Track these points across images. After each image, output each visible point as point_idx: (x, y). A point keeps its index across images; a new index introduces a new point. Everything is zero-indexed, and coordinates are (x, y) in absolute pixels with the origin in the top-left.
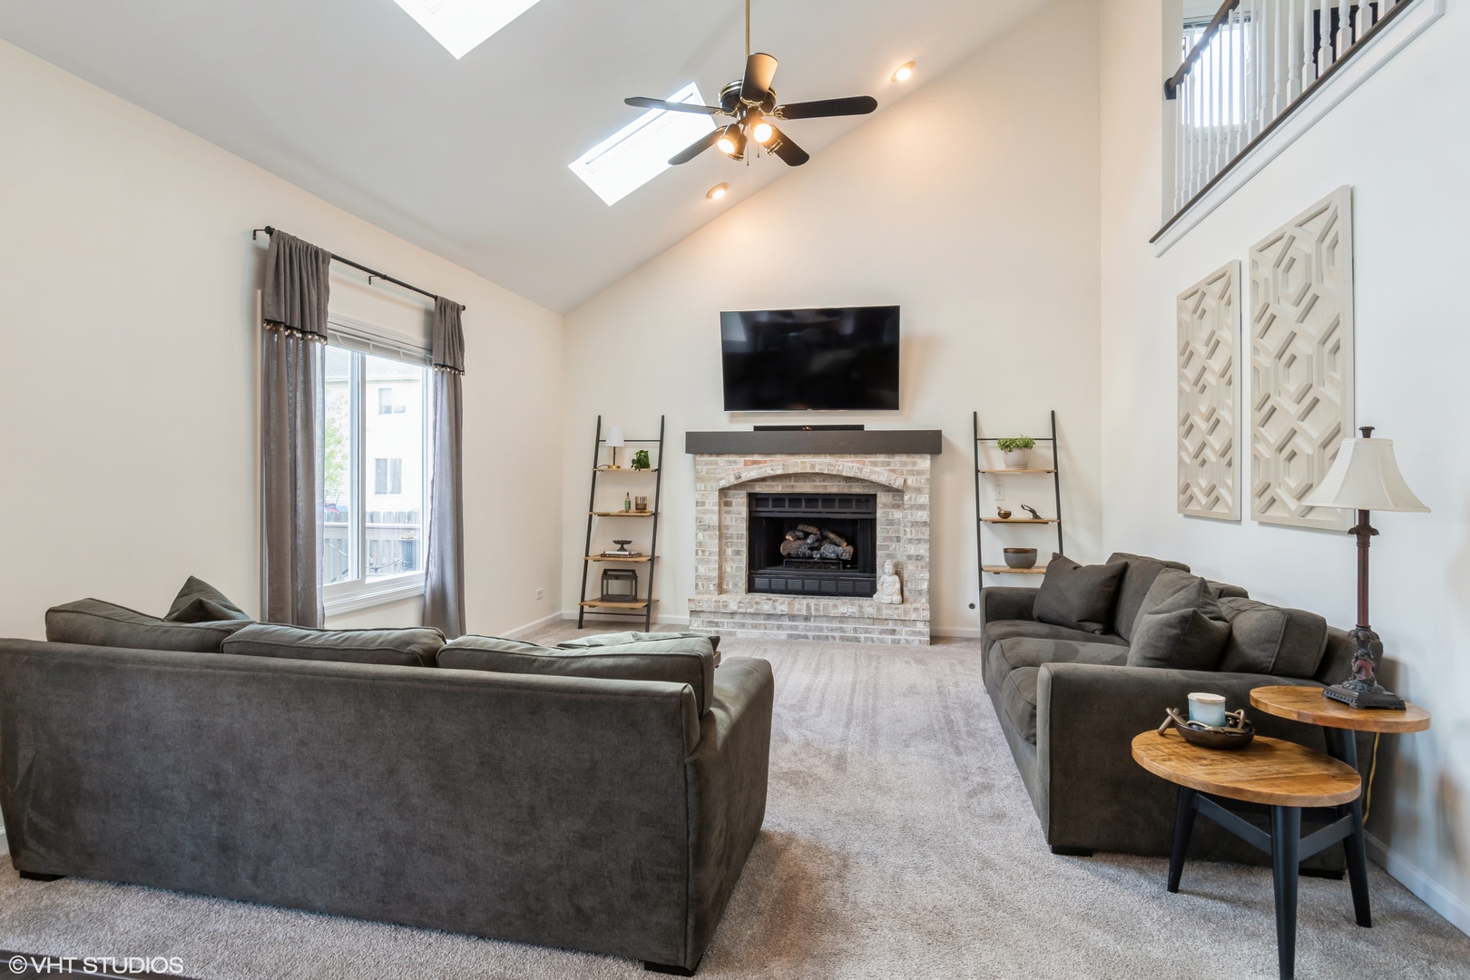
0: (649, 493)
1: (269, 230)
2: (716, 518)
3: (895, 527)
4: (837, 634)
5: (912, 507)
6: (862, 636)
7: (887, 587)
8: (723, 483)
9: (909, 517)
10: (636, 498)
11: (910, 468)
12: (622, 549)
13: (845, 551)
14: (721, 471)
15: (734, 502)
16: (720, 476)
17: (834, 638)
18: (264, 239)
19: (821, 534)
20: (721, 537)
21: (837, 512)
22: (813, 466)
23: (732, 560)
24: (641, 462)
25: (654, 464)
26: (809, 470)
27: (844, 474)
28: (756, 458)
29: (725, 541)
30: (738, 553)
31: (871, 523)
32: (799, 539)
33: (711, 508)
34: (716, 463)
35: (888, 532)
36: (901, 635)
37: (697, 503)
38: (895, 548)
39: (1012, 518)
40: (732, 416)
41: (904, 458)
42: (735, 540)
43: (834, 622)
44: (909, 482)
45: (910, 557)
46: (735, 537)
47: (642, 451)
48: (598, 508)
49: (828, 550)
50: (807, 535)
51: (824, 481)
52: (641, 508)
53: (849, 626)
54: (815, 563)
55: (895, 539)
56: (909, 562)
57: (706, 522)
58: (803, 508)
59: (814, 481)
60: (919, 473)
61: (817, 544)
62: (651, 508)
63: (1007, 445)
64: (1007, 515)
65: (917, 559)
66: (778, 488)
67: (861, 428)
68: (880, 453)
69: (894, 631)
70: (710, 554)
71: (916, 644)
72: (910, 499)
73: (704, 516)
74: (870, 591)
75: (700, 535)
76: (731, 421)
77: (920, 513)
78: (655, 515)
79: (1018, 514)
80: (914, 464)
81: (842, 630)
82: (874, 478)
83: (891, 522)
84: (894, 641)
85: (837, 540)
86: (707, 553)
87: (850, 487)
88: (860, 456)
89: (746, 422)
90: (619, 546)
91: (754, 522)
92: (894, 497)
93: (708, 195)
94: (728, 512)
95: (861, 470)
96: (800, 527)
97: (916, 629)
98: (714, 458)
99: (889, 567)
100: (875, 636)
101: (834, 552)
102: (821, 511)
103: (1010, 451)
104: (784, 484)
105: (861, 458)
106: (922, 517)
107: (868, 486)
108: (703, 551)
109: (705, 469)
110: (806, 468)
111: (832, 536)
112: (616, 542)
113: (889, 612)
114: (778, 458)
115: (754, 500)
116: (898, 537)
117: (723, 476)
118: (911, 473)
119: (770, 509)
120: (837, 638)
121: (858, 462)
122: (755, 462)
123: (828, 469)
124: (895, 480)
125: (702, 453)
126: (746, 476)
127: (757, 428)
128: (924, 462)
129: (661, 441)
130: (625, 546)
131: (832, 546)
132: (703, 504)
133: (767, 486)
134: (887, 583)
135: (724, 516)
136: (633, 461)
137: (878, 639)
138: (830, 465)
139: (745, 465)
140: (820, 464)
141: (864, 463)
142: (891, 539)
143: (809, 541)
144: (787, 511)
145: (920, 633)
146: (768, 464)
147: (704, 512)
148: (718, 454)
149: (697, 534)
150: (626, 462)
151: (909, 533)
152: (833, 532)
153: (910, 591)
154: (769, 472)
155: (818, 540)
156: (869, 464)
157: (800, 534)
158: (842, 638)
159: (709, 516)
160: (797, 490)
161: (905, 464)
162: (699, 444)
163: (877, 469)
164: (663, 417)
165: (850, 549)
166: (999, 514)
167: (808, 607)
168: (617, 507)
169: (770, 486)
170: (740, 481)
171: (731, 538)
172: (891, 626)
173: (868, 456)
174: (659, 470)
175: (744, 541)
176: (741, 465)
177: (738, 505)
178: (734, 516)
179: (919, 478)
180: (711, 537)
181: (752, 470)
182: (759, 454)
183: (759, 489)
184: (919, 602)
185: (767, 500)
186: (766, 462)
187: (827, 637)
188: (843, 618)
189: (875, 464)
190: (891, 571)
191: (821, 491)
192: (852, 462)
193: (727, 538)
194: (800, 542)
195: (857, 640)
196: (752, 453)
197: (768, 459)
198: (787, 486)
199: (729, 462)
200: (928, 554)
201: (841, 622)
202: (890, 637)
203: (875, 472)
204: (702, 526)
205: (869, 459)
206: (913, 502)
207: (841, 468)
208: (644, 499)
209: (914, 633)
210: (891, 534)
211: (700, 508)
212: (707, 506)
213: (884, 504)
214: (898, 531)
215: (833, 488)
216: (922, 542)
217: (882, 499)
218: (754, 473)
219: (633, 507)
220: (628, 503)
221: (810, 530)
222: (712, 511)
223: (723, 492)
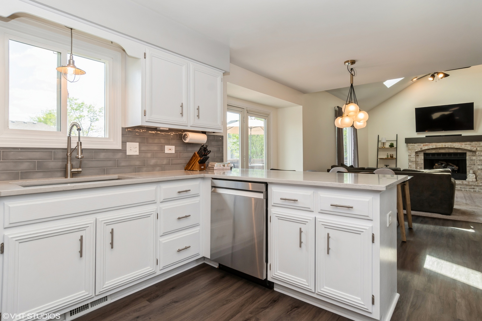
0: (394, 153)
1: (338, 107)
2: (414, 159)
5: (479, 156)
7: (471, 177)
8: (417, 150)
9: (478, 158)
10: (390, 155)
12: (387, 167)
15: (420, 155)
16: (416, 149)
18: (337, 109)
19: (447, 164)
20: (416, 164)
21: (453, 157)
22: (445, 145)
24: (392, 146)
25: (395, 146)
26: (444, 147)
28: (427, 144)
29: (417, 165)
31: (465, 160)
32: (440, 165)
33: (413, 157)
34: (414, 146)
36: (476, 189)
37: (409, 156)
40: (418, 133)
41: (476, 143)
42: (420, 165)
44: (478, 149)
47: (392, 143)
48: (379, 157)
50: (442, 164)
51: (448, 149)
52: (392, 157)
56: (479, 170)
57: (412, 160)
58: (441, 157)
59: (445, 149)
61: (445, 166)
62: (395, 157)
66: (434, 151)
67: (461, 135)
68: (468, 141)
72: (478, 153)
73: (411, 159)
75: (410, 164)
76: (418, 135)
78: (396, 159)
82: (466, 148)
83: (472, 160)
84: (474, 191)
85: (453, 165)
87: (457, 151)
88: (461, 142)
89: (423, 135)
90: (386, 166)
91: (425, 160)
92: (473, 153)
94: (418, 158)
95: (461, 146)
96: (440, 162)
98: (413, 144)
99: (471, 172)
102: (447, 157)
104: (435, 150)
107: (463, 150)
108: (411, 168)
109: (411, 147)
111: (451, 164)
112: (385, 165)
114: (434, 144)
115: (426, 155)
116: (474, 164)
117: (417, 148)
118: (479, 146)
119: (431, 157)
121: (460, 144)
124: (473, 148)
125: (410, 143)
126: (424, 148)
127: (426, 136)
129: (397, 140)
130: (387, 166)
132: (411, 156)
133: (430, 151)
135: (417, 159)
136: (389, 146)
137: (468, 190)
138: (451, 145)
140: (447, 145)
141: (462, 144)
142: (472, 164)
143: (443, 165)
144: (436, 157)
147: (411, 158)
148: (415, 143)
149: (409, 163)
150: (387, 145)
151: (478, 163)
152: (451, 163)
154: (431, 147)
155: (446, 165)
156: (464, 144)
157: (440, 164)
159: (412, 159)
160: (440, 152)
162: (409, 141)
163: (467, 146)
164: (397, 135)
165: (457, 167)
168: (385, 157)
169: (431, 151)
170: (422, 150)
172: (473, 187)
173: (463, 142)
174: (396, 148)
175: (423, 165)
176: (422, 146)
177: (421, 156)
178: (420, 159)
180: (413, 164)
182: (428, 143)
183: (427, 152)
185: (430, 155)
186: (430, 145)
189: (466, 144)
191: (447, 152)
192: (458, 144)
193: (418, 164)
194: (440, 166)
196: (425, 143)
197: (430, 144)
198: (436, 151)
199: (418, 145)
202: (472, 190)
204: (410, 161)
207: (454, 146)
208: (392, 155)
211: (410, 157)
212: (412, 156)
214: (474, 162)
215: (452, 151)
217: (468, 154)
218: (426, 148)
219: (389, 157)
220: (388, 156)
221: (443, 162)
222: (413, 158)
223: (416, 153)
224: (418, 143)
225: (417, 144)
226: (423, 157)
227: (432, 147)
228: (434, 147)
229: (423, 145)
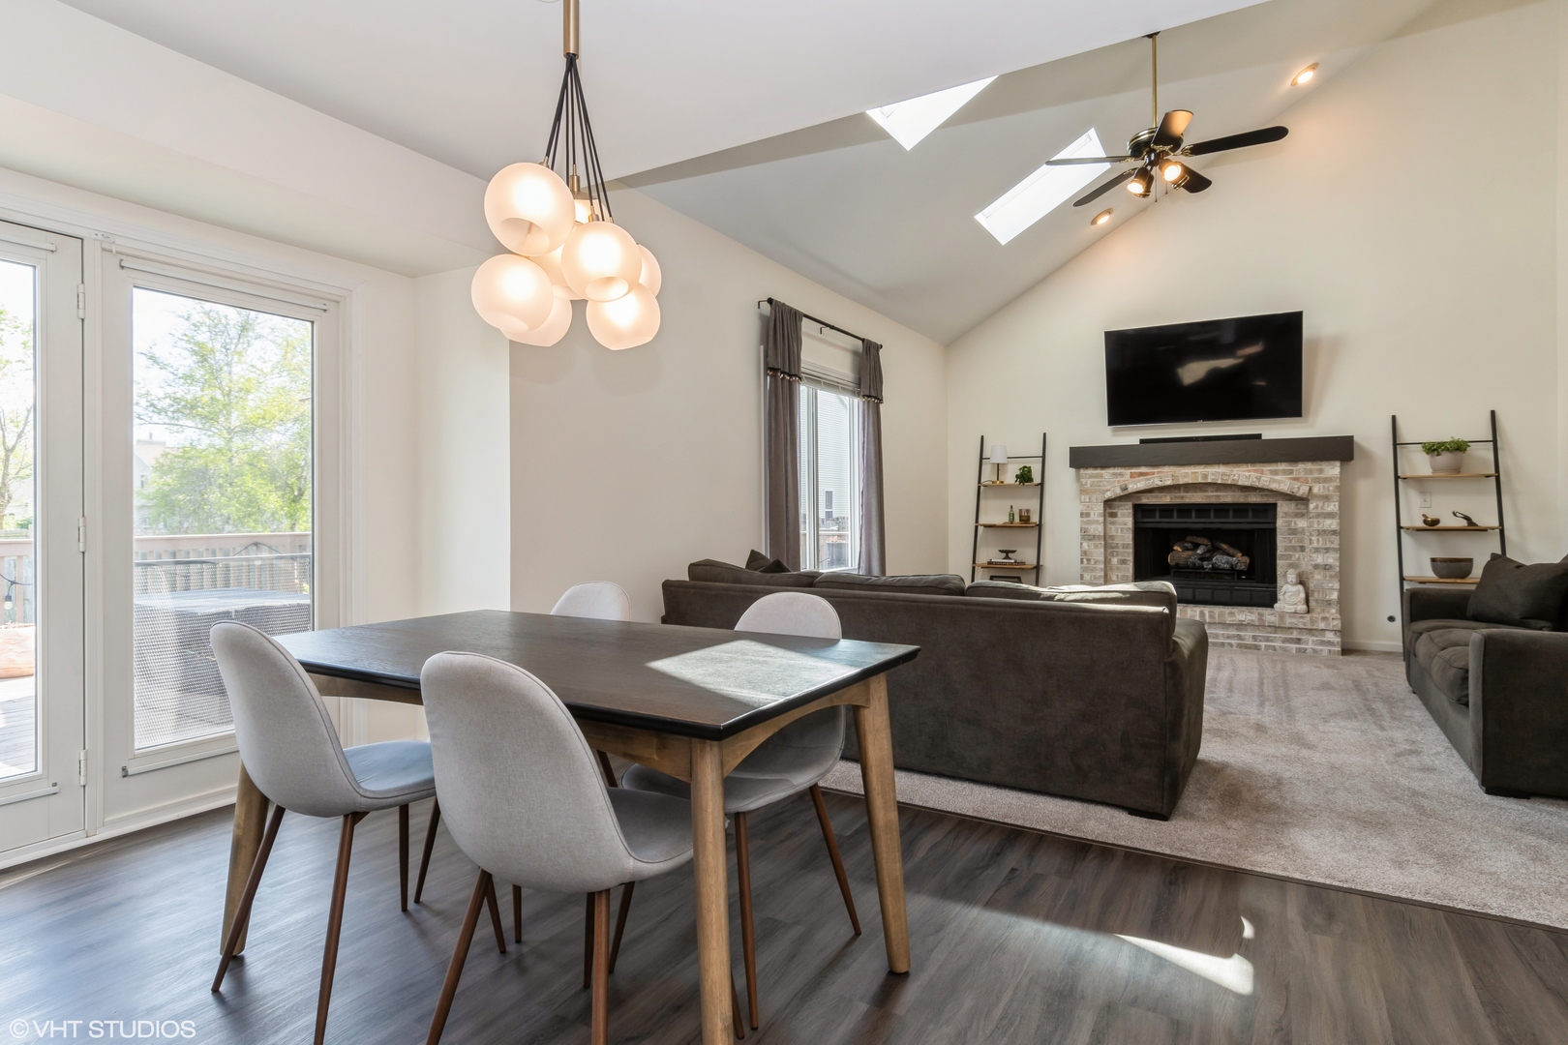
0: (1032, 505)
1: (770, 301)
2: (1101, 528)
3: (1299, 536)
4: (1233, 642)
5: (1318, 515)
6: (1263, 644)
7: (1289, 597)
8: (1108, 495)
9: (1316, 525)
10: (1020, 511)
11: (1316, 475)
12: (1007, 557)
13: (1240, 560)
14: (1105, 483)
15: (1119, 513)
16: (1105, 488)
17: (1231, 645)
18: (766, 308)
19: (1213, 545)
20: (1106, 546)
21: (1231, 522)
22: (1205, 476)
23: (1118, 568)
24: (1025, 477)
25: (1037, 479)
26: (1200, 480)
27: (1240, 483)
28: (1143, 470)
29: (1109, 550)
30: (1124, 562)
31: (1272, 533)
32: (1188, 550)
33: (1096, 518)
34: (1101, 476)
35: (1290, 542)
36: (1307, 644)
37: (1082, 514)
38: (1299, 558)
39: (1441, 525)
40: (1114, 431)
41: (1309, 466)
42: (1121, 550)
43: (1230, 629)
44: (1315, 490)
45: (1316, 567)
46: (1120, 546)
47: (1025, 467)
48: (983, 520)
49: (1221, 560)
50: (1196, 546)
51: (1217, 491)
52: (1025, 519)
53: (1248, 635)
54: (1207, 573)
55: (1298, 549)
56: (1316, 571)
57: (1091, 532)
58: (1193, 519)
59: (1206, 491)
60: (1326, 480)
61: (1208, 555)
62: (1035, 519)
63: (1433, 449)
64: (1436, 522)
65: (1325, 569)
66: (1166, 499)
67: (1259, 436)
68: (1281, 461)
69: (1299, 640)
70: (1096, 563)
71: (1325, 653)
72: (1317, 507)
73: (1089, 527)
74: (1270, 600)
75: (1085, 545)
76: (1114, 435)
77: (1328, 522)
78: (1040, 526)
79: (1448, 521)
80: (1321, 471)
81: (1239, 637)
82: (1274, 486)
83: (1294, 532)
84: (1299, 650)
85: (1231, 551)
86: (1092, 562)
87: (1247, 497)
88: (1258, 465)
89: (1130, 436)
90: (1005, 555)
91: (1139, 532)
92: (1297, 505)
93: (1094, 222)
94: (1113, 523)
95: (1259, 479)
96: (1189, 538)
97: (1325, 639)
98: (1098, 471)
99: (1292, 576)
100: (1277, 644)
101: (1227, 562)
102: (1213, 521)
103: (1438, 455)
104: (1173, 495)
105: (1258, 467)
106: (1330, 525)
107: (1266, 495)
108: (1088, 560)
109: (1089, 482)
110: (1197, 478)
111: (1225, 546)
112: (1002, 551)
113: (1293, 620)
114: (1167, 470)
115: (1141, 511)
116: (1302, 547)
117: (1108, 487)
118: (1317, 480)
119: (1157, 519)
120: (1235, 645)
121: (1256, 471)
122: (1141, 474)
123: (1222, 479)
124: (1299, 488)
125: (1086, 467)
126: (1132, 487)
127: (1142, 441)
128: (1333, 470)
129: (1044, 457)
130: (1010, 555)
131: (1225, 557)
132: (1088, 515)
133: (1154, 497)
134: (1289, 595)
135: (1109, 526)
136: (1017, 476)
137: (1280, 647)
138: (1224, 474)
139: (1131, 477)
140: (1212, 474)
141: (1262, 472)
142: (1294, 549)
143: (1199, 552)
144: (1176, 521)
145: (1330, 643)
146: (1156, 475)
147: (1090, 523)
148: (1103, 467)
149: (1081, 544)
150: (1010, 477)
151: (1315, 542)
152: (1226, 543)
153: (1316, 601)
154: (1157, 483)
155: (1208, 551)
156: (1268, 473)
157: (1189, 545)
158: (1240, 646)
159: (1094, 526)
160: (1187, 501)
161: (1311, 472)
162: (1083, 458)
163: (1278, 477)
164: (1045, 434)
165: (1246, 559)
166: (1425, 522)
167: (1202, 614)
168: (1001, 519)
169: (1157, 497)
170: (1126, 492)
171: (1117, 547)
172: (1295, 635)
173: (1267, 465)
174: (1042, 484)
175: (1131, 551)
176: (1128, 477)
177: (1123, 516)
178: (1119, 527)
179: (1326, 485)
180: (1096, 546)
181: (1139, 481)
182: (1146, 466)
183: (1145, 500)
184: (1328, 612)
185: (1154, 511)
186: (1154, 473)
187: (1223, 644)
188: (1240, 626)
189: (1276, 472)
190: (1294, 580)
191: (1213, 501)
192: (1249, 471)
193: (1113, 548)
194: (1190, 553)
195: (1257, 648)
196: (1139, 465)
197: (1156, 470)
198: (1176, 497)
199: (1114, 474)
200: (1338, 564)
201: (1238, 629)
202: (1294, 646)
203: (1275, 481)
204: (1086, 536)
205: (1267, 468)
206: (1319, 511)
207: (1236, 477)
208: (1028, 511)
209: (1323, 643)
210: (1293, 544)
211: (1085, 519)
212: (1092, 517)
213: (1286, 513)
214: (1302, 540)
215: (1227, 498)
216: (1331, 551)
217: (1283, 508)
218: (1140, 484)
219: (1017, 519)
220: (1012, 515)
221: (1200, 540)
222: (1097, 522)
223: (1108, 503)
224: (1115, 466)
225: (1111, 471)
226: (1129, 521)
227: (1160, 484)
228: (1169, 482)
229: (1132, 475)
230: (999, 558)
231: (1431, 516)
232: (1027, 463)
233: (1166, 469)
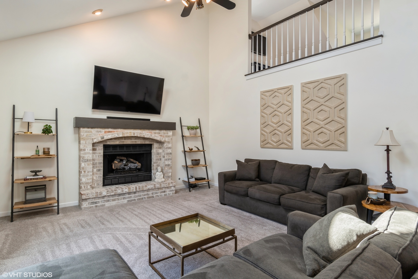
0: (51, 145)
2: (90, 156)
3: (160, 155)
4: (146, 197)
5: (167, 148)
6: (155, 195)
7: (159, 176)
8: (95, 141)
9: (166, 152)
10: (44, 149)
11: (166, 135)
12: (36, 175)
13: (138, 165)
14: (93, 135)
15: (98, 148)
17: (145, 198)
19: (128, 160)
20: (93, 164)
22: (134, 134)
23: (96, 174)
24: (47, 130)
25: (54, 132)
26: (132, 135)
27: (145, 137)
28: (110, 130)
29: (94, 166)
30: (99, 170)
31: (150, 154)
32: (119, 162)
33: (88, 152)
34: (91, 132)
35: (157, 157)
36: (167, 192)
38: (160, 162)
39: (193, 150)
41: (164, 131)
42: (98, 165)
43: (145, 192)
44: (166, 140)
45: (166, 165)
46: (98, 164)
47: (47, 125)
48: (18, 155)
49: (132, 165)
50: (122, 160)
51: (135, 139)
52: (47, 153)
53: (150, 193)
54: (126, 171)
55: (159, 159)
56: (166, 167)
57: (86, 158)
59: (132, 139)
60: (169, 136)
61: (127, 164)
62: (53, 152)
63: (189, 128)
64: (192, 149)
65: (168, 166)
66: (117, 142)
67: (149, 120)
68: (157, 129)
69: (165, 191)
70: (88, 172)
71: (171, 194)
72: (166, 145)
73: (84, 156)
74: (149, 178)
77: (169, 150)
78: (57, 157)
80: (167, 133)
81: (148, 194)
82: (156, 138)
83: (158, 154)
84: (165, 195)
85: (135, 161)
86: (87, 172)
87: (145, 141)
88: (150, 130)
89: (103, 115)
90: (34, 173)
92: (159, 145)
94: (95, 153)
95: (151, 135)
97: (171, 189)
98: (90, 130)
99: (159, 169)
100: (159, 194)
101: (134, 166)
103: (193, 130)
105: (151, 131)
106: (170, 151)
107: (151, 141)
109: (85, 134)
110: (131, 134)
111: (132, 160)
112: (32, 172)
113: (164, 185)
115: (106, 147)
116: (160, 159)
117: (95, 137)
118: (167, 136)
119: (111, 151)
120: (146, 198)
121: (150, 132)
122: (109, 132)
123: (140, 135)
124: (162, 139)
125: (83, 127)
126: (106, 137)
127: (108, 118)
128: (170, 133)
129: (56, 120)
130: (37, 173)
131: (133, 164)
132: (83, 150)
133: (112, 142)
135: (94, 155)
136: (42, 130)
137: (160, 195)
138: (140, 133)
139: (105, 133)
140: (137, 133)
141: (152, 133)
142: (158, 159)
143: (123, 163)
144: (118, 152)
145: (173, 190)
146: (115, 133)
148: (92, 128)
151: (166, 157)
152: (132, 158)
154: (116, 136)
155: (126, 162)
156: (153, 133)
157: (120, 160)
158: (148, 198)
159: (87, 155)
160: (125, 143)
161: (165, 133)
162: (81, 123)
163: (156, 135)
165: (140, 164)
166: (190, 149)
167: (136, 188)
168: (30, 153)
169: (114, 141)
170: (103, 140)
171: (96, 164)
172: (164, 190)
173: (153, 130)
174: (57, 134)
176: (103, 133)
177: (99, 150)
178: (97, 155)
179: (169, 138)
180: (88, 165)
181: (109, 135)
182: (111, 128)
183: (108, 143)
184: (169, 180)
185: (111, 147)
186: (114, 132)
187: (142, 198)
188: (148, 190)
189: (155, 133)
191: (134, 143)
192: (148, 132)
195: (153, 197)
196: (108, 128)
197: (115, 130)
198: (121, 142)
199: (97, 131)
200: (171, 164)
201: (148, 192)
202: (163, 194)
203: (156, 136)
204: (82, 160)
205: (153, 131)
206: (167, 147)
207: (144, 135)
208: (48, 149)
209: (171, 191)
210: (158, 158)
212: (86, 151)
213: (156, 147)
214: (160, 157)
215: (139, 142)
216: (170, 160)
218: (109, 136)
219: (41, 153)
220: (37, 151)
221: (123, 158)
222: (89, 153)
223: (94, 144)
224: (97, 127)
225: (96, 130)
226: (102, 152)
227: (118, 136)
228: (121, 136)
229: (105, 132)
230: (30, 176)
231: (191, 148)
232: (49, 123)
233: (119, 130)
